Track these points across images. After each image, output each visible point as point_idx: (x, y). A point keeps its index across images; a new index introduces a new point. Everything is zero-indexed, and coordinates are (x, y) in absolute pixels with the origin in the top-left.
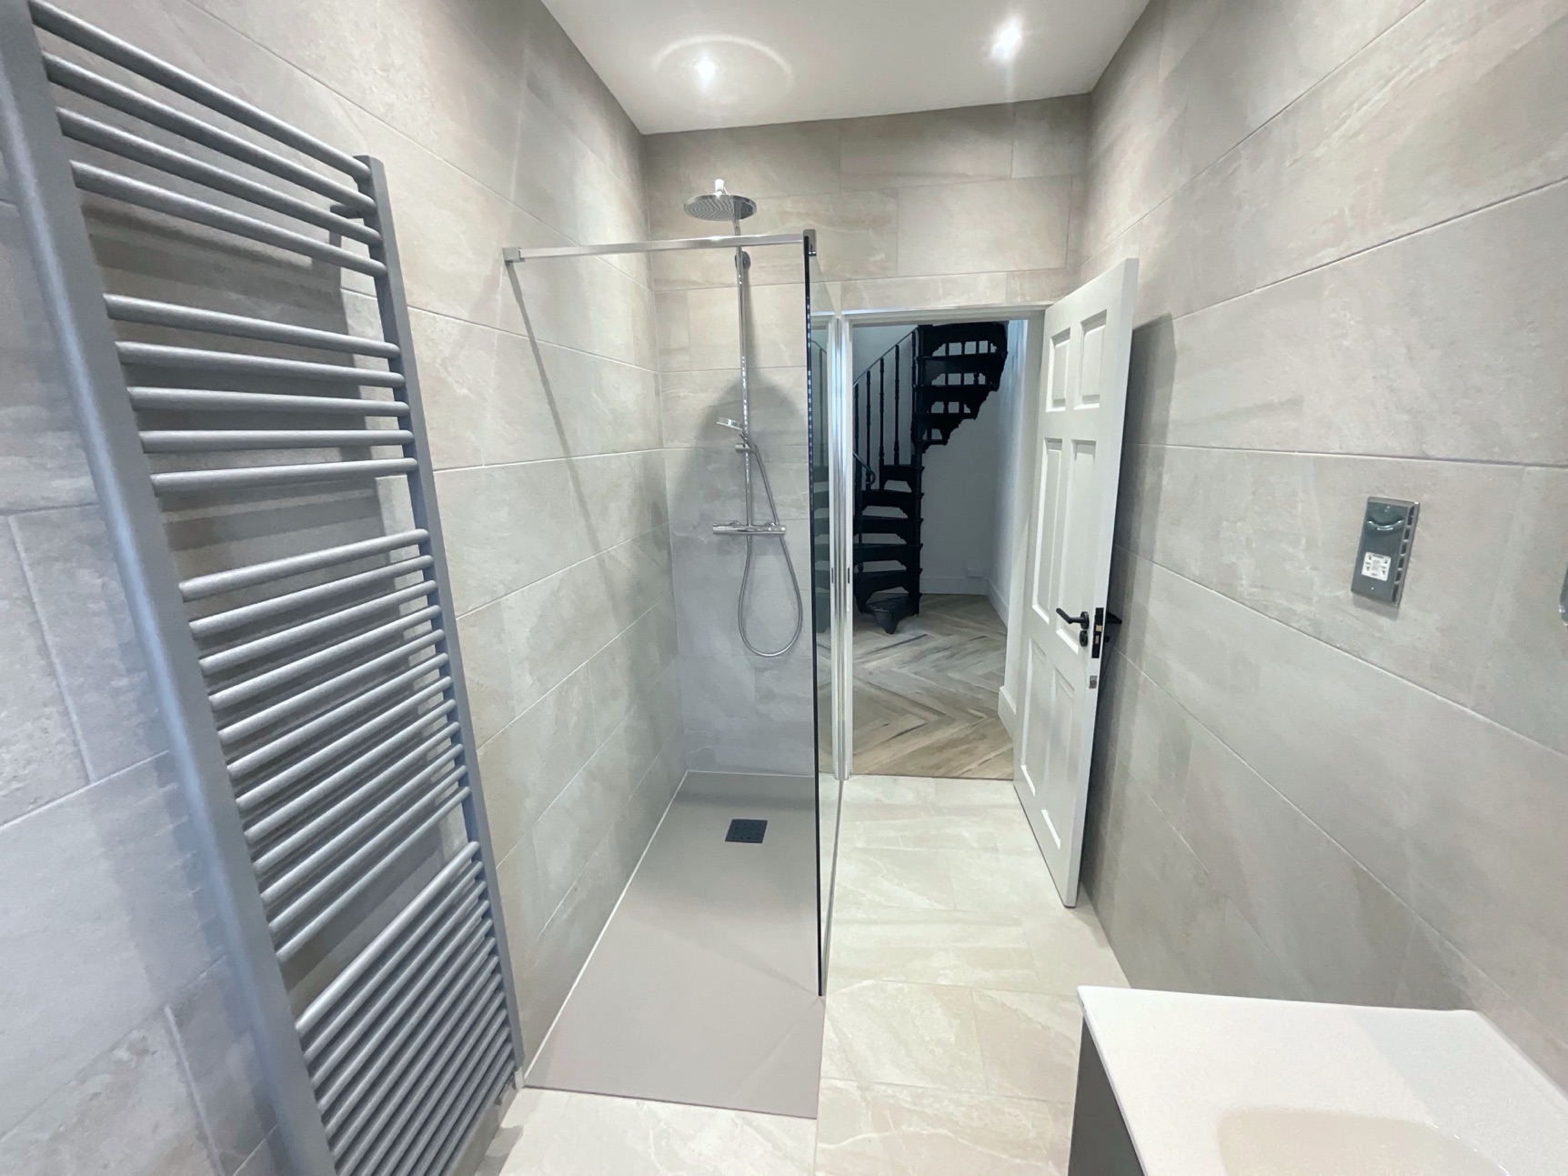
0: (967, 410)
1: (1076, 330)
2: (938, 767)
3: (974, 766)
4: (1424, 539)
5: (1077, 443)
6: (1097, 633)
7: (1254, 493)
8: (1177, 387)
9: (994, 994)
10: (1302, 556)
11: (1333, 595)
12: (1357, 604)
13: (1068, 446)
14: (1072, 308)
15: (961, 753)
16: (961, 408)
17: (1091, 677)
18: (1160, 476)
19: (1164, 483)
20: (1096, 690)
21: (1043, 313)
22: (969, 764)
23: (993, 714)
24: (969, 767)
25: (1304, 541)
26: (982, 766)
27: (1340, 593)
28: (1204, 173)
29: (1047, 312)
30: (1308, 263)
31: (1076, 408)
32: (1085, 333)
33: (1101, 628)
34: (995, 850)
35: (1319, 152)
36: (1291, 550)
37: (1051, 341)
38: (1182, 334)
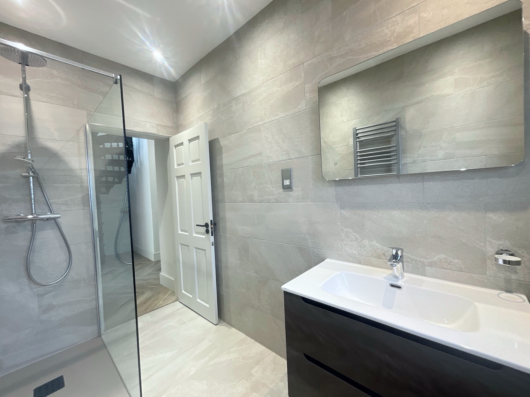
0: (116, 180)
1: (186, 143)
2: (147, 309)
3: (161, 303)
4: (294, 174)
5: (192, 175)
6: (212, 228)
7: (254, 176)
8: (224, 155)
9: (211, 363)
10: (269, 186)
11: (279, 192)
12: (284, 191)
13: (188, 176)
14: (184, 136)
15: (154, 300)
16: (114, 179)
17: (212, 242)
18: (223, 179)
19: (225, 180)
20: (214, 246)
21: (169, 139)
22: (159, 303)
23: (159, 285)
24: (159, 304)
25: (269, 182)
26: (164, 301)
27: (280, 191)
28: (222, 106)
29: (170, 138)
30: (256, 125)
31: (189, 165)
32: (190, 143)
33: (212, 226)
34: (185, 323)
35: (254, 103)
36: (266, 185)
37: (174, 147)
38: (223, 142)
